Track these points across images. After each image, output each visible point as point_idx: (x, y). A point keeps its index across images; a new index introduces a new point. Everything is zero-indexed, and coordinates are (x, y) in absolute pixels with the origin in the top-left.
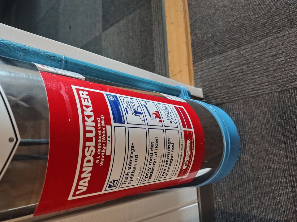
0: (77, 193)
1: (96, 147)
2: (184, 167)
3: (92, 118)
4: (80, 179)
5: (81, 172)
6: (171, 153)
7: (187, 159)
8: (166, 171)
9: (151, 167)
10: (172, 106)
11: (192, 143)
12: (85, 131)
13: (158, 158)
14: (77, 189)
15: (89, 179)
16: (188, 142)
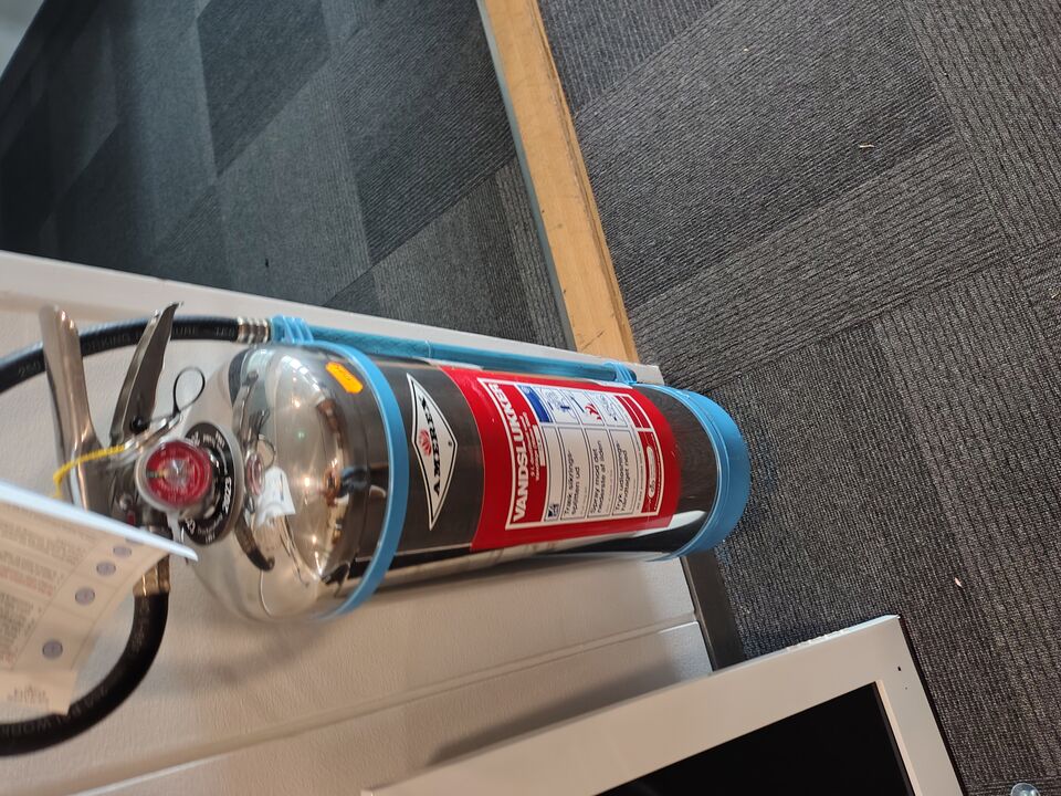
0: (516, 518)
1: (528, 454)
2: (651, 494)
3: (515, 417)
4: (517, 497)
5: (518, 487)
6: (625, 467)
7: (652, 479)
8: (623, 496)
9: (600, 488)
10: (611, 395)
11: (656, 452)
12: (512, 434)
13: (607, 475)
14: (514, 513)
15: (525, 498)
16: (649, 450)
